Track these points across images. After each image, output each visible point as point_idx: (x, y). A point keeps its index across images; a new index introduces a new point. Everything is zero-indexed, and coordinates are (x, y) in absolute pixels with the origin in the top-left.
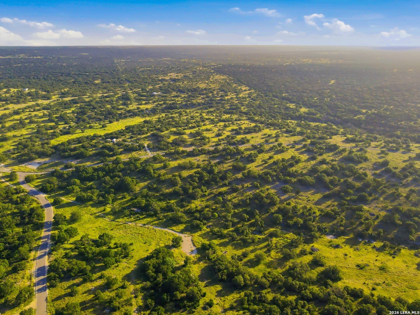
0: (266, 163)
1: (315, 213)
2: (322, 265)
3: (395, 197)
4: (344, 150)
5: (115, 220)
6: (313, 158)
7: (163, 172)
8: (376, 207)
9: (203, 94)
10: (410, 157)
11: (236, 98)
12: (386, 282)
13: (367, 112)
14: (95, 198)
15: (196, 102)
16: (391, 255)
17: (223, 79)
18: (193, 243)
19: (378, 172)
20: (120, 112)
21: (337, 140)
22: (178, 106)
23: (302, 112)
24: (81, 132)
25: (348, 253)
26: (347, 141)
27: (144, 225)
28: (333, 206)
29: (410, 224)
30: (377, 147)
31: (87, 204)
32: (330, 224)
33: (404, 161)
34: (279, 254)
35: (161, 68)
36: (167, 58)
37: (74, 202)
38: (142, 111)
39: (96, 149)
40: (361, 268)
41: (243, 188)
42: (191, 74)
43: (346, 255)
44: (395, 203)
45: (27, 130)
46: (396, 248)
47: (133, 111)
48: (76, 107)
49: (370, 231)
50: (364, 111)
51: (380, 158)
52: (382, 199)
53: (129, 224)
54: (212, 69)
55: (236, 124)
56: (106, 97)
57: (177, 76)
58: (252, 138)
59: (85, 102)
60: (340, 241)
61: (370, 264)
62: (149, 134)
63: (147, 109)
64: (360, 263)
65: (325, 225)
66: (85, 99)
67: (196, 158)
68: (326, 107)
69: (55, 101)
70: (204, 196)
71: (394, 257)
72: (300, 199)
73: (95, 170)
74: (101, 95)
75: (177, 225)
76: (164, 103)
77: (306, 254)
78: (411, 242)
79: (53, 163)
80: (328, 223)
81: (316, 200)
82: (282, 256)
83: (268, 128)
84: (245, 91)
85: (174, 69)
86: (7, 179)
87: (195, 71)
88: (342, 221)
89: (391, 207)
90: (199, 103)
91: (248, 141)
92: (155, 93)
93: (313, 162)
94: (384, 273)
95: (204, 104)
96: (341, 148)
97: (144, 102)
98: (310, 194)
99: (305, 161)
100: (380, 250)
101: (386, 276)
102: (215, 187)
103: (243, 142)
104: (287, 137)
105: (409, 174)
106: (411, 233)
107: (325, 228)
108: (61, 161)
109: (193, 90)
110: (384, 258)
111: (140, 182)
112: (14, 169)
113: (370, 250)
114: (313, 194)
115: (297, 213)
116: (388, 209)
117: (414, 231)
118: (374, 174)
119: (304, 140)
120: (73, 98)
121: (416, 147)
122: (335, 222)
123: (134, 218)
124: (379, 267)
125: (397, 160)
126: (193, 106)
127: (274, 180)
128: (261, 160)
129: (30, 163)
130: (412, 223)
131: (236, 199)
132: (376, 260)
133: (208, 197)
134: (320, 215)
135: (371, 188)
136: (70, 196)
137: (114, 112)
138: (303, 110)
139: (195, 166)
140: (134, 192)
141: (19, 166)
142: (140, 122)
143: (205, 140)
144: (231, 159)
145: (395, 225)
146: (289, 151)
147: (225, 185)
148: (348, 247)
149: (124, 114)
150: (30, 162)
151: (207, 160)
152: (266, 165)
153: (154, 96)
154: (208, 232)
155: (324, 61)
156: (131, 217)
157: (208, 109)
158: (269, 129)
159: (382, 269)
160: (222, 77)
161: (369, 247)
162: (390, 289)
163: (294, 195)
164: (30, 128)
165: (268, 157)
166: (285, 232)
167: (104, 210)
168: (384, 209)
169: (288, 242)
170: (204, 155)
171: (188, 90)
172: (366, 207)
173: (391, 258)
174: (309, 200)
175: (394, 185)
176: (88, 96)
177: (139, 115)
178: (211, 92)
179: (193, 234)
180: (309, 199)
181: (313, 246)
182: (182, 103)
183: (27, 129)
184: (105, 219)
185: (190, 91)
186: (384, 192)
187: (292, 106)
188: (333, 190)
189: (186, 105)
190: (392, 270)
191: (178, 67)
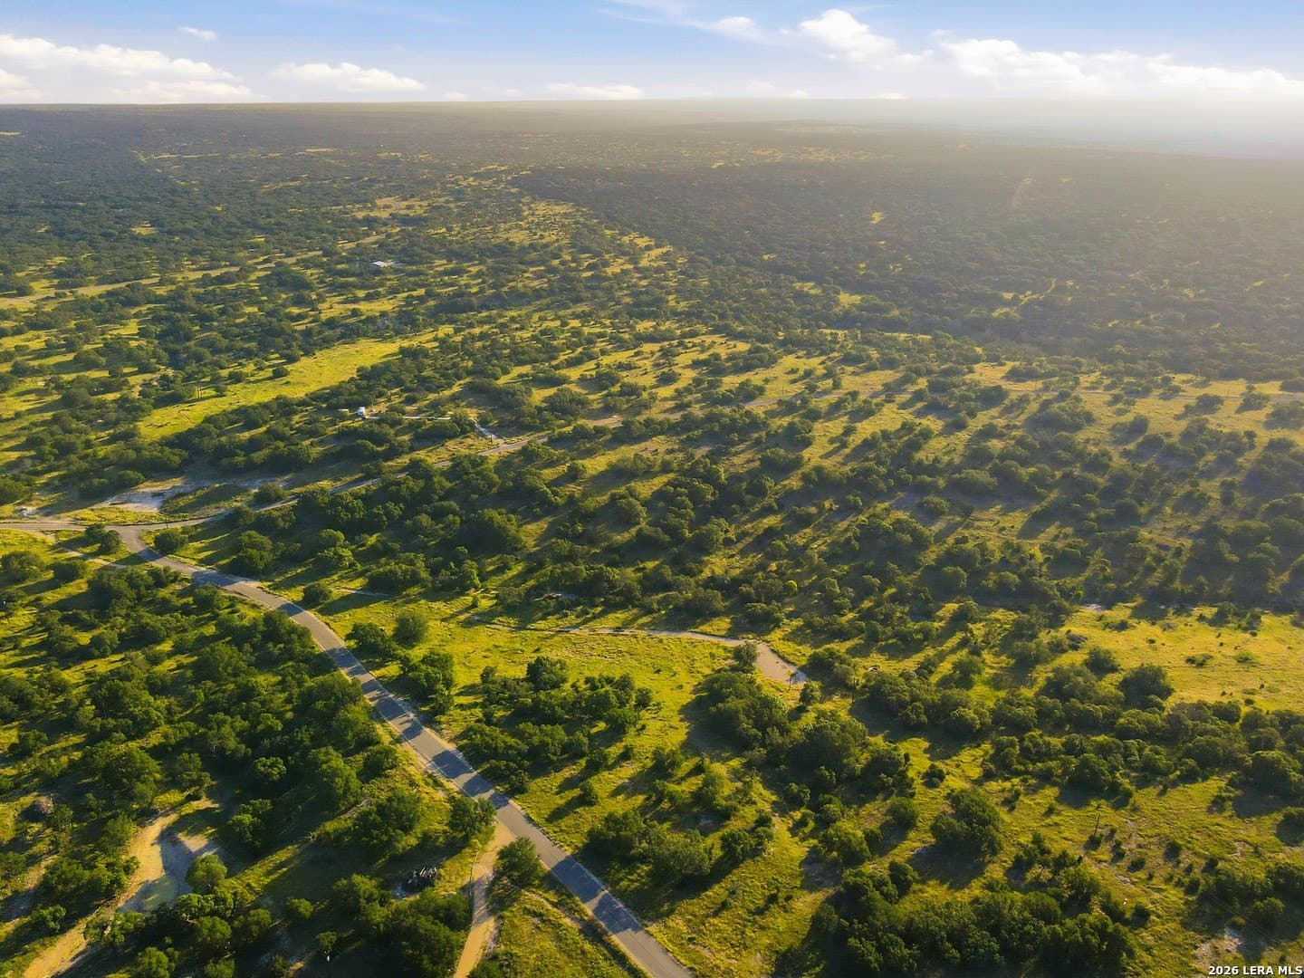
0: (844, 445)
1: (1032, 556)
2: (1114, 669)
3: (1194, 503)
4: (1024, 400)
5: (529, 626)
6: (960, 426)
7: (574, 489)
8: (1164, 529)
9: (532, 263)
10: (1187, 407)
11: (637, 270)
12: (1266, 685)
13: (1015, 298)
14: (424, 574)
15: (525, 286)
16: (1245, 630)
17: (566, 215)
18: (783, 658)
19: (1131, 447)
20: (304, 327)
21: (987, 375)
22: (474, 300)
23: (847, 306)
24: (214, 393)
25: (1153, 638)
26: (1014, 375)
27: (618, 629)
28: (1066, 536)
29: (1259, 560)
30: (1097, 388)
31: (408, 595)
32: (1080, 578)
33: (1178, 417)
34: (1003, 658)
35: (334, 182)
36: (318, 147)
37: (360, 592)
38: (371, 320)
39: (322, 441)
40: (1201, 665)
41: (820, 513)
42: (451, 202)
43: (1152, 642)
44: (1203, 517)
45: (23, 398)
46: (1248, 615)
47: (344, 322)
48: (136, 316)
49: (1177, 585)
50: (1008, 296)
51: (1120, 412)
52: (1168, 510)
53: (576, 631)
54: (513, 183)
55: (694, 346)
56: (220, 280)
57: (409, 208)
58: (766, 381)
59: (159, 300)
60: (1120, 613)
61: (1212, 654)
62: (456, 389)
63: (383, 314)
64: (1191, 654)
65: (1069, 582)
66: (153, 289)
67: (643, 445)
68: (906, 289)
69: (48, 298)
70: (728, 542)
71: (1254, 635)
72: (979, 528)
73: (367, 499)
74: (199, 275)
75: (708, 621)
76: (429, 295)
77: (1064, 651)
78: (1275, 599)
79: (206, 490)
80: (1076, 575)
81: (1019, 526)
82: (1012, 662)
83: (789, 352)
84: (648, 248)
85: (382, 185)
86: (88, 550)
87: (460, 192)
88: (1103, 569)
89: (1198, 527)
90: (537, 290)
91: (761, 390)
92: (380, 264)
93: (964, 436)
94: (1252, 669)
95: (551, 292)
96: (1013, 396)
97: (361, 294)
98: (996, 513)
99: (940, 434)
100: (1218, 621)
101: (1258, 673)
102: (744, 519)
103: (748, 393)
104: (854, 373)
105: (1205, 446)
106: (1266, 578)
107: (1074, 588)
108: (230, 482)
109: (496, 251)
110: (1233, 638)
111: (525, 523)
112: (83, 519)
113: (1196, 624)
114: (1005, 512)
115: (990, 561)
116: (1191, 531)
117: (1271, 572)
118: (1125, 454)
119: (907, 380)
120: (110, 288)
121: (1184, 382)
122: (1087, 573)
123: (577, 617)
124: (1234, 658)
125: (1159, 416)
126: (519, 298)
127: (890, 488)
128: (825, 440)
129: (125, 498)
130: (1261, 555)
131: (820, 542)
132: (1221, 644)
133: (740, 546)
134: (1047, 560)
135: (1133, 485)
136: (335, 577)
137: (286, 329)
138: (846, 299)
139: (657, 468)
140: (524, 551)
141: (94, 507)
142: (387, 356)
143: (639, 395)
144: (742, 441)
145: (1228, 566)
146: (885, 410)
147: (767, 511)
148: (1144, 624)
149: (320, 333)
150: (125, 495)
151: (680, 450)
152: (847, 451)
153: (378, 271)
154: (799, 629)
155: (820, 156)
156: (566, 615)
157: (569, 308)
158: (794, 355)
159: (1244, 660)
160: (560, 209)
161: (1189, 619)
162: (1279, 697)
163: (958, 519)
164: (29, 392)
165: (841, 431)
166: (985, 608)
167: (474, 605)
168: (1182, 531)
169: (1006, 629)
170: (662, 437)
171: (482, 252)
172: (1144, 533)
173: (1247, 635)
174: (1004, 529)
175: (1183, 476)
176: (156, 280)
177: (365, 335)
178: (556, 257)
179: (768, 638)
180: (1001, 525)
181: (1069, 631)
182: (481, 291)
183: (20, 394)
184: (493, 626)
185: (488, 254)
186: (1167, 495)
187: (809, 288)
188: (1048, 500)
189: (497, 296)
190: (1263, 659)
191: (390, 177)
